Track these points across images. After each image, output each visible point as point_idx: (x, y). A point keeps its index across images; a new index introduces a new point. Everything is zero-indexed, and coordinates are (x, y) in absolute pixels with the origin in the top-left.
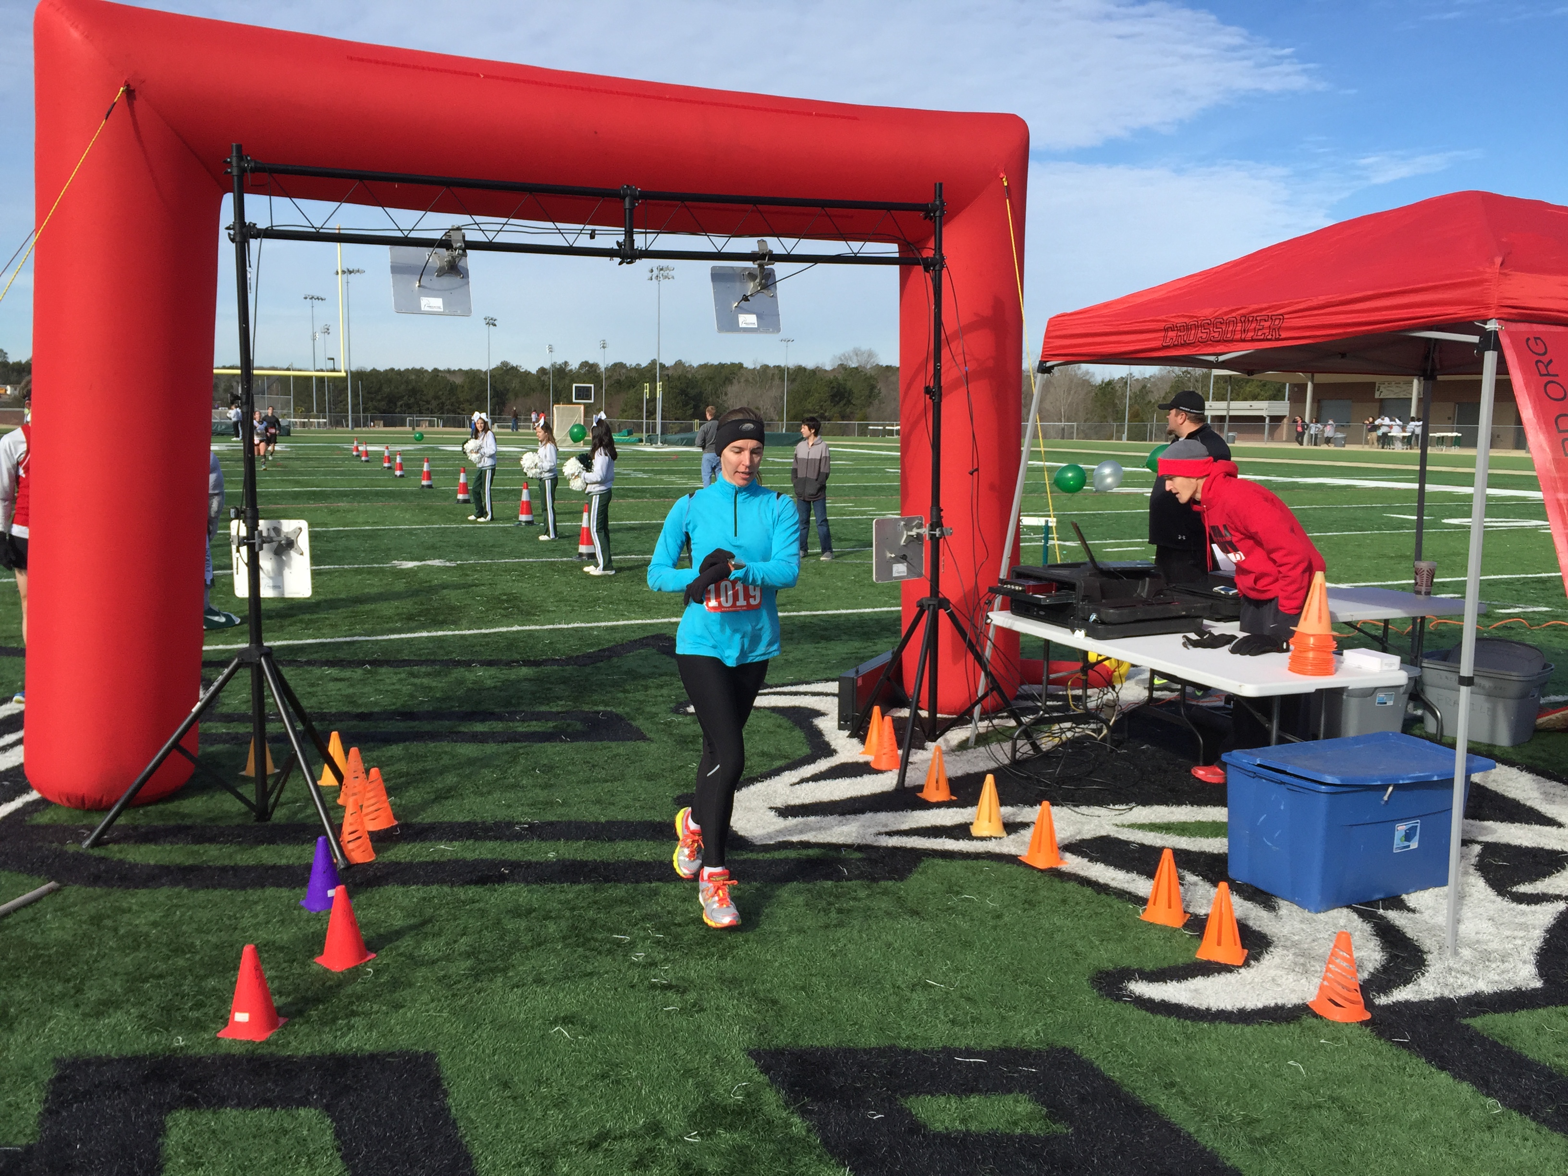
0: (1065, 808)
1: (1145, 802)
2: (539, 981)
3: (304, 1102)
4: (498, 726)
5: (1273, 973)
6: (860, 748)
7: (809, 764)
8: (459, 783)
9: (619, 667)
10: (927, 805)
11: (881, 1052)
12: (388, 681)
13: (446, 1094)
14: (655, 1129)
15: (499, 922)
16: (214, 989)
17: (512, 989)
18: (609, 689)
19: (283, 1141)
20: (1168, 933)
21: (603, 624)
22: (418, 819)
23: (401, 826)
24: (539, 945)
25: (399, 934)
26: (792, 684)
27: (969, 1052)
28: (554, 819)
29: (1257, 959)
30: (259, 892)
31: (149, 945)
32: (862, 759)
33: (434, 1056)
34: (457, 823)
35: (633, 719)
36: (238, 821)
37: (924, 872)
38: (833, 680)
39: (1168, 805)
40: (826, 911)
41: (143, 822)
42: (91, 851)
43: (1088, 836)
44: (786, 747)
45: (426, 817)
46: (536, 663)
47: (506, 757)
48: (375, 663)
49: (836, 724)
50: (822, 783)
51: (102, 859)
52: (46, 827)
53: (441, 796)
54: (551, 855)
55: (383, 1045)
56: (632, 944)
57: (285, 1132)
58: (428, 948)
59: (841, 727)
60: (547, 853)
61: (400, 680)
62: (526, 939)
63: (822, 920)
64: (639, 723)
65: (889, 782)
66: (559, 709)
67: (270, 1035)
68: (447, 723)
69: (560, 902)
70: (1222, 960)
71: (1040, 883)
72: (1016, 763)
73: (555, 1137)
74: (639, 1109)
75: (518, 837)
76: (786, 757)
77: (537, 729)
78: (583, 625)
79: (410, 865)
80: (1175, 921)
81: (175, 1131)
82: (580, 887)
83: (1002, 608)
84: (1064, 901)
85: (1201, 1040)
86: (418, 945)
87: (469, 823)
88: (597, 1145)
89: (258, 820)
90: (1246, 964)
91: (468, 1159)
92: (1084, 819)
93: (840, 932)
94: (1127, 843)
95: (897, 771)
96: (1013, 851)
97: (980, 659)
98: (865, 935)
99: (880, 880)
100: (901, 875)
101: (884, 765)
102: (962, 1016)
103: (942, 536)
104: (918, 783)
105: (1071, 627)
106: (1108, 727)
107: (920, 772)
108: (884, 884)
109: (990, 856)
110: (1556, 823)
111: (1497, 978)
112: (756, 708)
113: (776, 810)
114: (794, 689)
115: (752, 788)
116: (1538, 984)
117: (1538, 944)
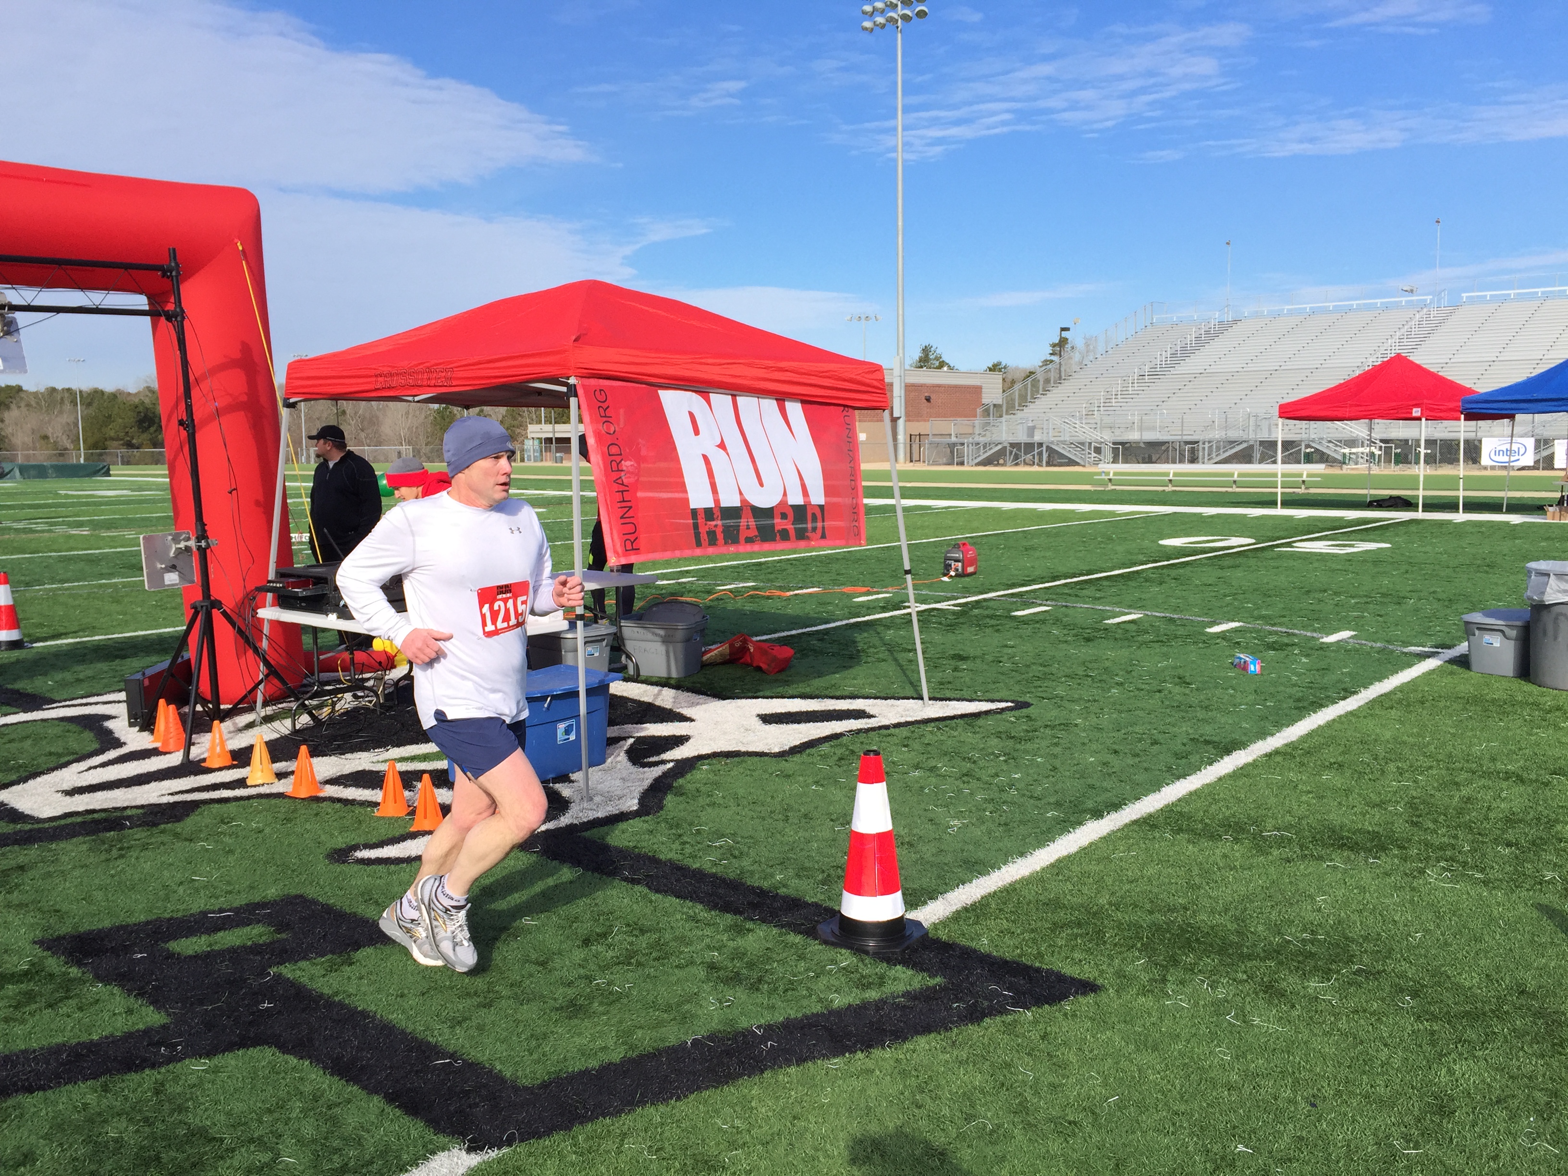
0: (333, 757)
1: (398, 746)
6: (151, 738)
11: (148, 923)
20: (392, 821)
26: (82, 698)
27: (221, 911)
37: (201, 814)
38: (123, 690)
40: (108, 851)
43: (348, 772)
44: (74, 746)
50: (110, 768)
59: (131, 725)
63: (103, 857)
65: (175, 759)
71: (299, 807)
72: (295, 732)
76: (73, 754)
83: (273, 606)
84: (317, 815)
92: (346, 762)
93: (119, 862)
94: (378, 772)
95: (182, 751)
96: (281, 790)
97: (256, 650)
98: (142, 860)
99: (159, 824)
100: (179, 819)
101: (171, 748)
102: (218, 892)
103: (208, 546)
104: (202, 757)
105: (325, 613)
106: (377, 696)
107: (204, 749)
108: (163, 826)
109: (260, 796)
110: (691, 720)
111: (611, 809)
112: (42, 720)
113: (63, 792)
114: (84, 701)
115: (39, 779)
116: (635, 808)
117: (646, 787)
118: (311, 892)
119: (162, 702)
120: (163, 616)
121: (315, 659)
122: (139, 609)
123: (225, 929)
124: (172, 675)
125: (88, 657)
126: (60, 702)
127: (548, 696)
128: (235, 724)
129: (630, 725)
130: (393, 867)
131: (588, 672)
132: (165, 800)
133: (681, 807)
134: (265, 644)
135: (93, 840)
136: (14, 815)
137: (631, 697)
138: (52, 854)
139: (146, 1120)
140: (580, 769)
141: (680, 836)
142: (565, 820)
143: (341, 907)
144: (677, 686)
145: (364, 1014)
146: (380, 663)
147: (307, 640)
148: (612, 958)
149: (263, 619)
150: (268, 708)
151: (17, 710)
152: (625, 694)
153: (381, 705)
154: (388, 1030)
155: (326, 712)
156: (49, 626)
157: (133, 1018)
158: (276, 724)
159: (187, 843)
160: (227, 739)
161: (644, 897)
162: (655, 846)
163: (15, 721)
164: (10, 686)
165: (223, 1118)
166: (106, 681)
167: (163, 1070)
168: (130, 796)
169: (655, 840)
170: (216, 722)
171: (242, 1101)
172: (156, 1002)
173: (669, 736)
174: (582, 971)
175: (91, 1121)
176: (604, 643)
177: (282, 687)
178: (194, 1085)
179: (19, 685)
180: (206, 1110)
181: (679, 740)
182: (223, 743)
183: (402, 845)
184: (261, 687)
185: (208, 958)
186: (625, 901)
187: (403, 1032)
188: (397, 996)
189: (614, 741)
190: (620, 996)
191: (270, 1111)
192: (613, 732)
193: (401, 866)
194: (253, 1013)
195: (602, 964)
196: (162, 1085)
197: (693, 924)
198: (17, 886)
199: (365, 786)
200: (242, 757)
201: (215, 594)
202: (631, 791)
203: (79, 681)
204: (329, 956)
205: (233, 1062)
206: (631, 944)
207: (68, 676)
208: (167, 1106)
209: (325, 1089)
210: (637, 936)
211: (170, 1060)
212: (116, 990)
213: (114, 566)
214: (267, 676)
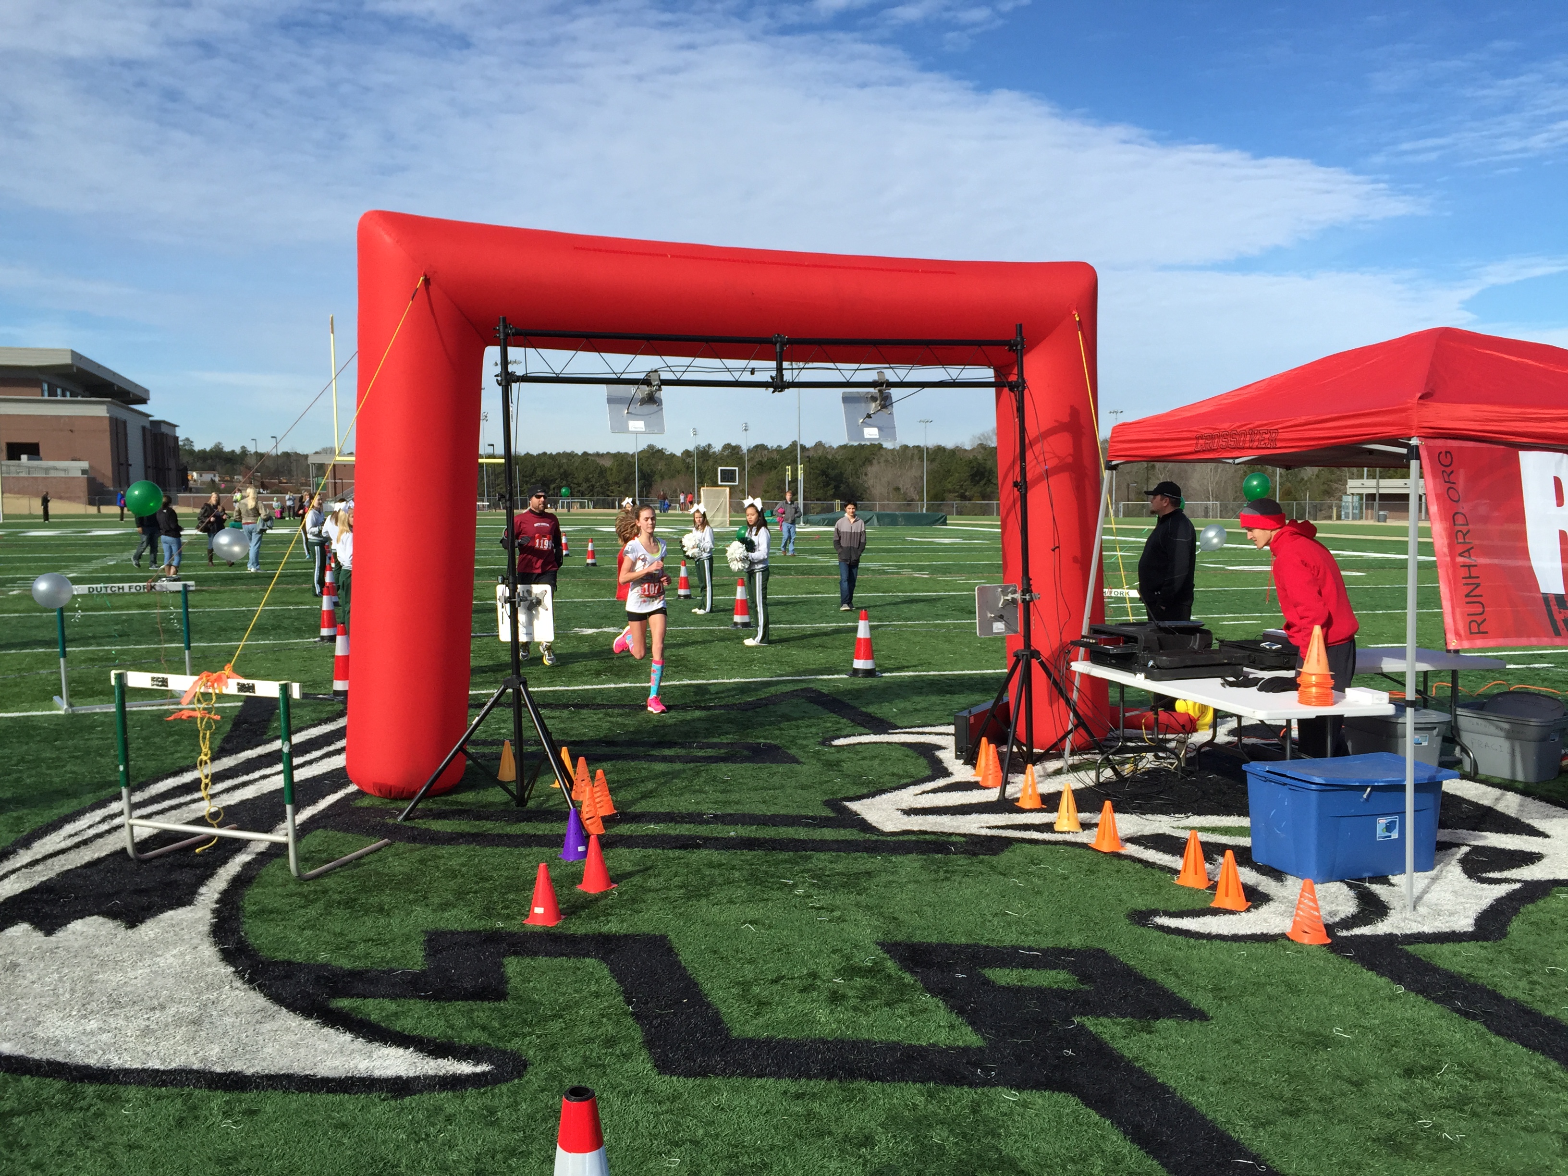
0: (1134, 816)
1: (1199, 814)
2: (731, 902)
3: (587, 955)
4: (682, 752)
5: (1266, 916)
6: (973, 772)
7: (930, 781)
8: (656, 789)
9: (775, 712)
10: (1021, 811)
11: (968, 946)
12: (590, 719)
13: (677, 955)
14: (814, 975)
15: (700, 870)
16: (513, 899)
17: (714, 905)
18: (767, 727)
19: (579, 973)
20: (1192, 892)
21: (759, 679)
22: (632, 810)
23: (620, 814)
24: (730, 883)
25: (630, 874)
26: (919, 727)
27: (1030, 949)
28: (732, 812)
29: (1256, 908)
30: (528, 849)
31: (463, 876)
32: (973, 779)
33: (666, 937)
34: (660, 812)
35: (789, 748)
36: (502, 807)
37: (1013, 851)
38: (953, 724)
39: (1219, 815)
40: (936, 872)
41: (435, 806)
42: (405, 823)
43: (1148, 834)
44: (912, 770)
45: (638, 808)
46: (709, 708)
47: (691, 772)
48: (576, 706)
49: (954, 755)
50: (939, 794)
51: (412, 828)
52: (367, 808)
53: (645, 796)
54: (732, 834)
55: (631, 930)
56: (795, 886)
57: (579, 969)
58: (652, 883)
59: (957, 757)
60: (729, 832)
61: (599, 719)
62: (720, 880)
63: (933, 876)
64: (793, 751)
65: (993, 795)
66: (729, 741)
67: (559, 923)
68: (641, 749)
69: (742, 861)
70: (1229, 907)
71: (1101, 860)
72: (1099, 785)
73: (750, 976)
74: (804, 963)
75: (707, 822)
76: (911, 777)
77: (711, 754)
78: (743, 680)
79: (631, 837)
80: (1201, 884)
81: (510, 965)
82: (756, 853)
83: (1085, 659)
84: (1118, 871)
85: (1199, 949)
86: (645, 880)
87: (668, 813)
88: (776, 982)
89: (517, 806)
90: (1248, 910)
91: (696, 985)
92: (1147, 823)
93: (945, 883)
94: (1178, 838)
95: (999, 788)
96: (1085, 841)
97: (1068, 701)
98: (964, 886)
99: (979, 854)
100: (995, 853)
101: (989, 783)
102: (1028, 930)
103: (1032, 600)
104: (1016, 796)
105: (1134, 671)
106: (1179, 759)
107: (1017, 789)
108: (981, 857)
109: (1066, 843)
110: (1546, 836)
111: (1440, 925)
112: (888, 743)
113: (902, 810)
114: (920, 730)
115: (884, 796)
116: (1471, 929)
117: (1484, 907)
118: (1112, 949)
119: (984, 740)
120: (986, 658)
121: (1121, 716)
122: (967, 650)
123: (1034, 968)
124: (994, 716)
125: (925, 690)
126: (901, 728)
127: (1368, 786)
128: (1044, 768)
129: (1465, 831)
130: (1192, 941)
131: (1417, 765)
132: (984, 832)
133: (1532, 938)
134: (1075, 695)
135: (925, 860)
136: (864, 826)
137: (1466, 797)
138: (892, 865)
139: (964, 1135)
140: (1403, 871)
141: (1529, 973)
142: (1382, 928)
143: (1141, 971)
144: (1525, 791)
145: (1164, 1088)
146: (1183, 726)
147: (1113, 695)
148: (1441, 1098)
149: (1075, 672)
150: (1076, 757)
151: (869, 731)
152: (1459, 793)
153: (1183, 769)
154: (1188, 1111)
155: (1127, 769)
156: (896, 658)
157: (954, 1034)
158: (1082, 774)
159: (1002, 877)
160: (1038, 783)
161: (1482, 1036)
162: (1496, 979)
163: (867, 741)
164: (864, 710)
165: (1031, 1154)
166: (938, 713)
167: (979, 1091)
168: (955, 824)
169: (1495, 972)
170: (1029, 766)
171: (1048, 1143)
172: (975, 1023)
173: (1515, 851)
174: (1404, 1105)
175: (918, 1121)
176: (1435, 732)
177: (1089, 739)
178: (1006, 1114)
179: (871, 709)
180: (1016, 1142)
181: (1531, 858)
182: (1034, 785)
183: (1202, 920)
184: (1070, 736)
185: (1017, 992)
186: (1458, 1036)
187: (1203, 1117)
188: (1197, 1078)
189: (1445, 847)
190: (1449, 1146)
191: (1073, 1160)
192: (1444, 835)
193: (1201, 941)
194: (1058, 1058)
195: (1428, 1103)
196: (978, 1105)
197: (1545, 1083)
198: (865, 889)
199: (1166, 852)
200: (1050, 802)
201: (1035, 644)
202: (1465, 909)
203: (916, 710)
204: (1128, 1019)
205: (1040, 1101)
206: (1465, 1087)
207: (908, 705)
208: (981, 1127)
209: (1125, 1155)
210: (1471, 1080)
211: (986, 1083)
212: (941, 1004)
213: (947, 609)
214: (1076, 726)
